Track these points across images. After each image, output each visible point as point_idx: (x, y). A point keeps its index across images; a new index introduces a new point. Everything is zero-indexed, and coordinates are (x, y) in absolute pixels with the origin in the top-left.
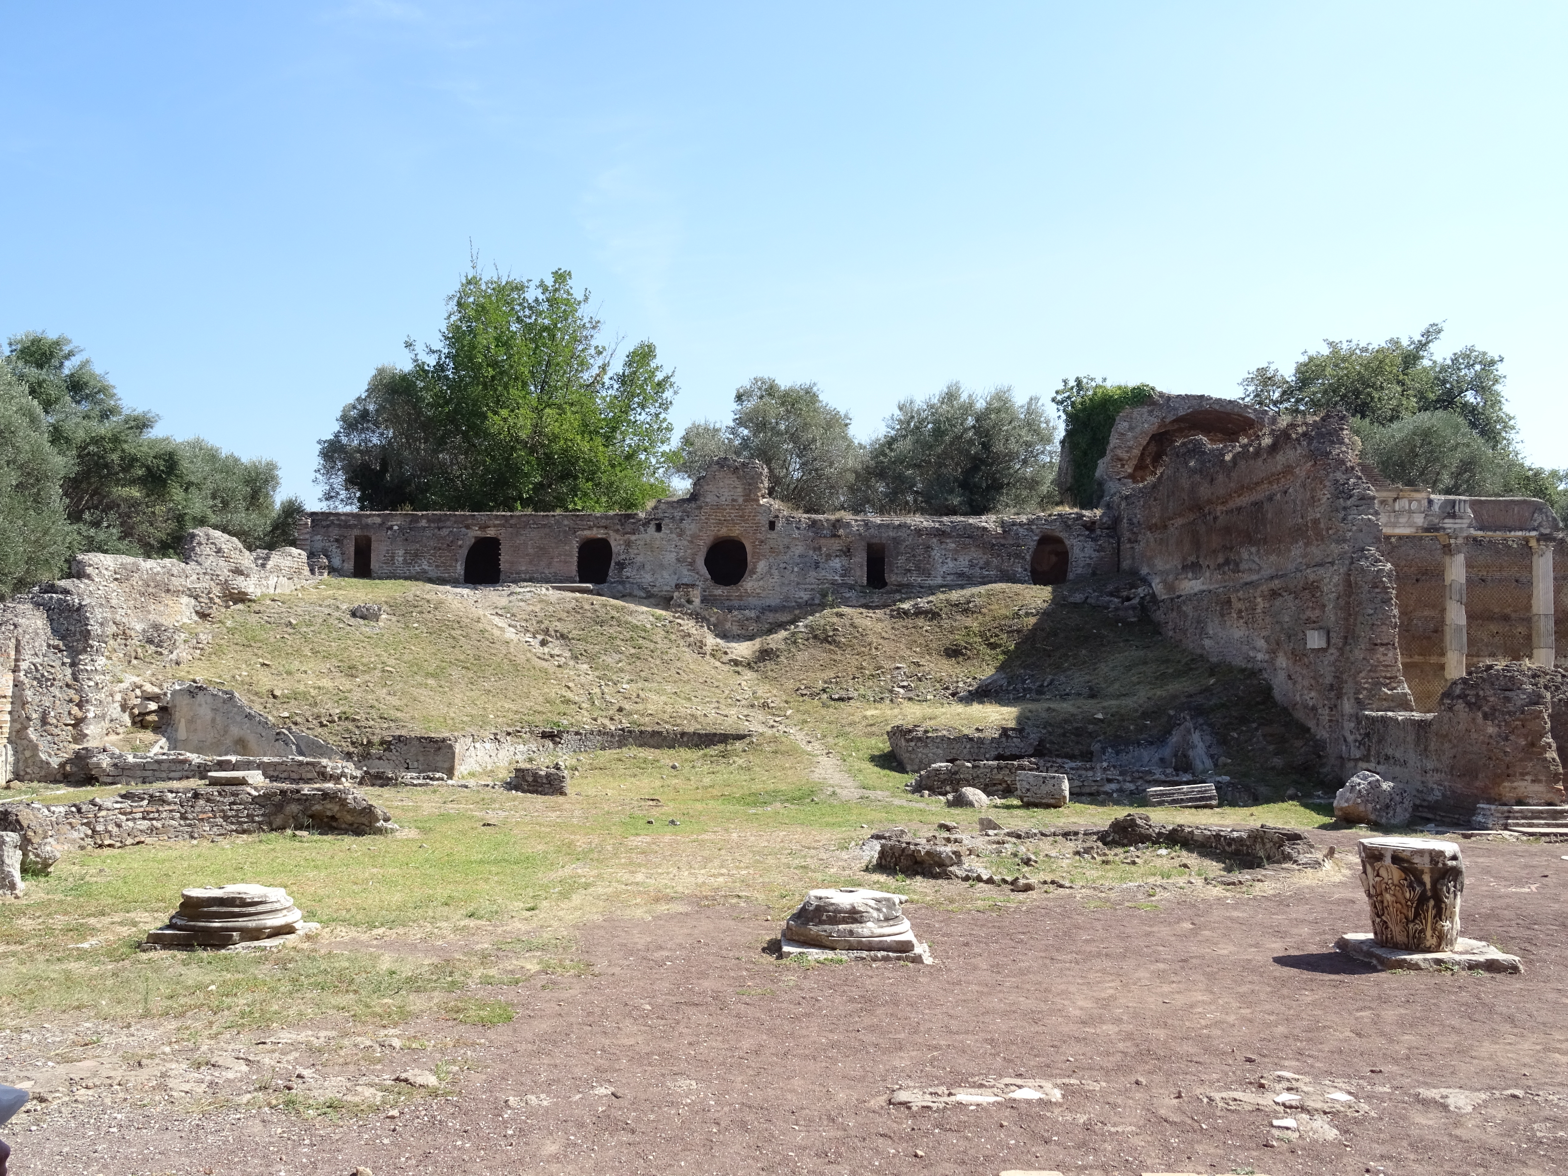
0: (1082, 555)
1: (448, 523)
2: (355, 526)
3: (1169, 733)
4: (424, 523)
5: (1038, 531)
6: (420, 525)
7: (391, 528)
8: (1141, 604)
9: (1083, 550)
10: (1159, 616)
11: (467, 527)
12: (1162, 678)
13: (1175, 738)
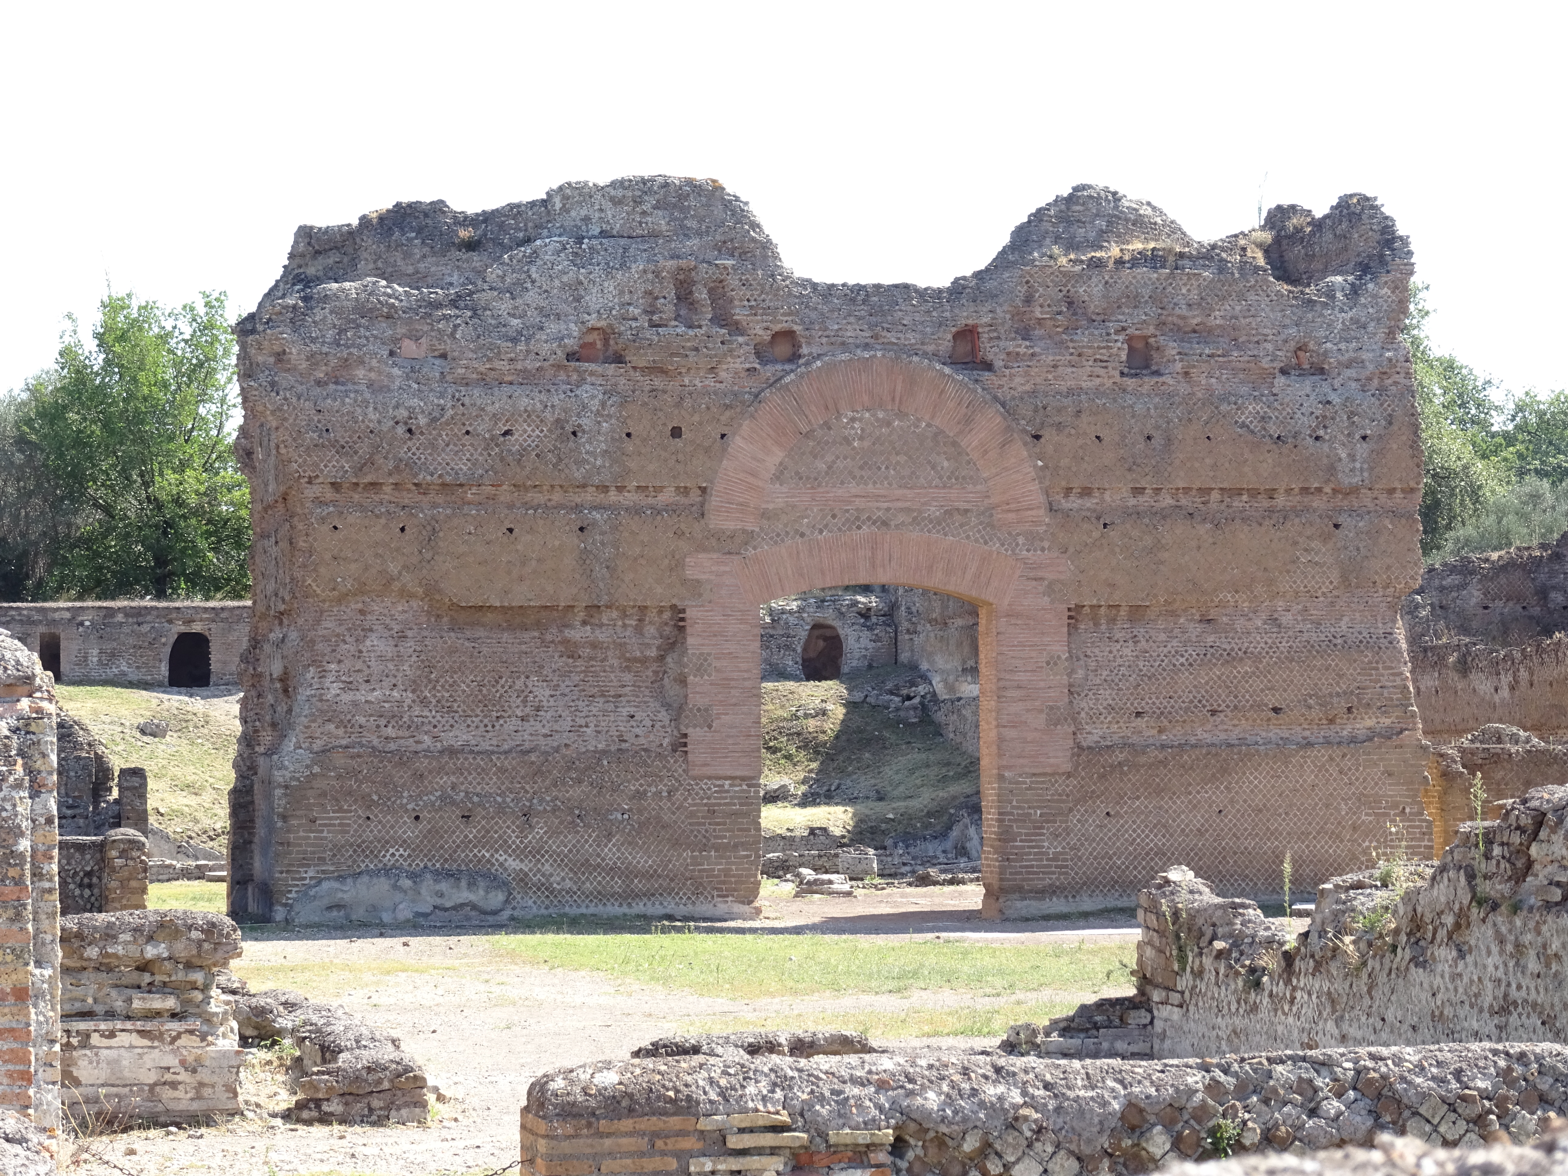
0: (857, 646)
1: (149, 618)
2: (41, 622)
3: (951, 828)
4: (120, 617)
5: (809, 620)
6: (116, 620)
7: (81, 624)
8: (922, 703)
9: (858, 640)
10: (939, 717)
11: (170, 622)
12: (944, 780)
13: (955, 833)
